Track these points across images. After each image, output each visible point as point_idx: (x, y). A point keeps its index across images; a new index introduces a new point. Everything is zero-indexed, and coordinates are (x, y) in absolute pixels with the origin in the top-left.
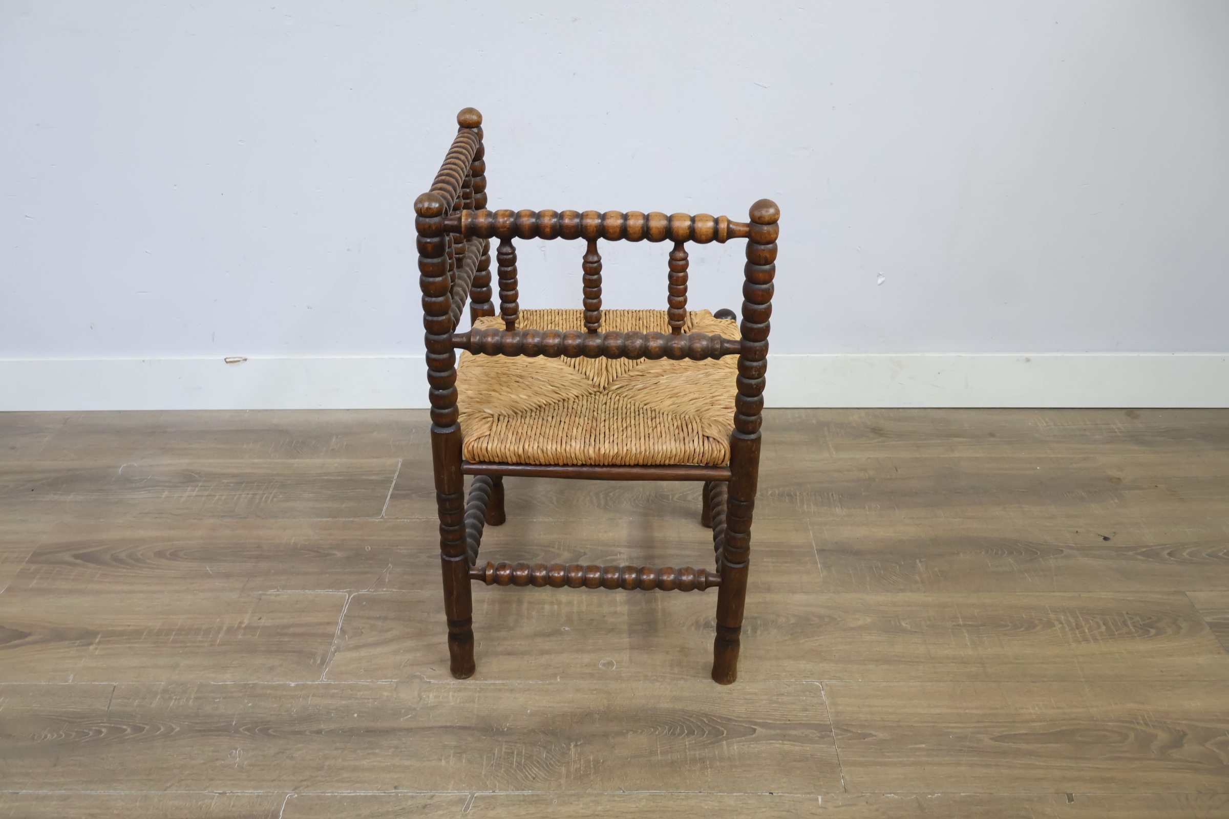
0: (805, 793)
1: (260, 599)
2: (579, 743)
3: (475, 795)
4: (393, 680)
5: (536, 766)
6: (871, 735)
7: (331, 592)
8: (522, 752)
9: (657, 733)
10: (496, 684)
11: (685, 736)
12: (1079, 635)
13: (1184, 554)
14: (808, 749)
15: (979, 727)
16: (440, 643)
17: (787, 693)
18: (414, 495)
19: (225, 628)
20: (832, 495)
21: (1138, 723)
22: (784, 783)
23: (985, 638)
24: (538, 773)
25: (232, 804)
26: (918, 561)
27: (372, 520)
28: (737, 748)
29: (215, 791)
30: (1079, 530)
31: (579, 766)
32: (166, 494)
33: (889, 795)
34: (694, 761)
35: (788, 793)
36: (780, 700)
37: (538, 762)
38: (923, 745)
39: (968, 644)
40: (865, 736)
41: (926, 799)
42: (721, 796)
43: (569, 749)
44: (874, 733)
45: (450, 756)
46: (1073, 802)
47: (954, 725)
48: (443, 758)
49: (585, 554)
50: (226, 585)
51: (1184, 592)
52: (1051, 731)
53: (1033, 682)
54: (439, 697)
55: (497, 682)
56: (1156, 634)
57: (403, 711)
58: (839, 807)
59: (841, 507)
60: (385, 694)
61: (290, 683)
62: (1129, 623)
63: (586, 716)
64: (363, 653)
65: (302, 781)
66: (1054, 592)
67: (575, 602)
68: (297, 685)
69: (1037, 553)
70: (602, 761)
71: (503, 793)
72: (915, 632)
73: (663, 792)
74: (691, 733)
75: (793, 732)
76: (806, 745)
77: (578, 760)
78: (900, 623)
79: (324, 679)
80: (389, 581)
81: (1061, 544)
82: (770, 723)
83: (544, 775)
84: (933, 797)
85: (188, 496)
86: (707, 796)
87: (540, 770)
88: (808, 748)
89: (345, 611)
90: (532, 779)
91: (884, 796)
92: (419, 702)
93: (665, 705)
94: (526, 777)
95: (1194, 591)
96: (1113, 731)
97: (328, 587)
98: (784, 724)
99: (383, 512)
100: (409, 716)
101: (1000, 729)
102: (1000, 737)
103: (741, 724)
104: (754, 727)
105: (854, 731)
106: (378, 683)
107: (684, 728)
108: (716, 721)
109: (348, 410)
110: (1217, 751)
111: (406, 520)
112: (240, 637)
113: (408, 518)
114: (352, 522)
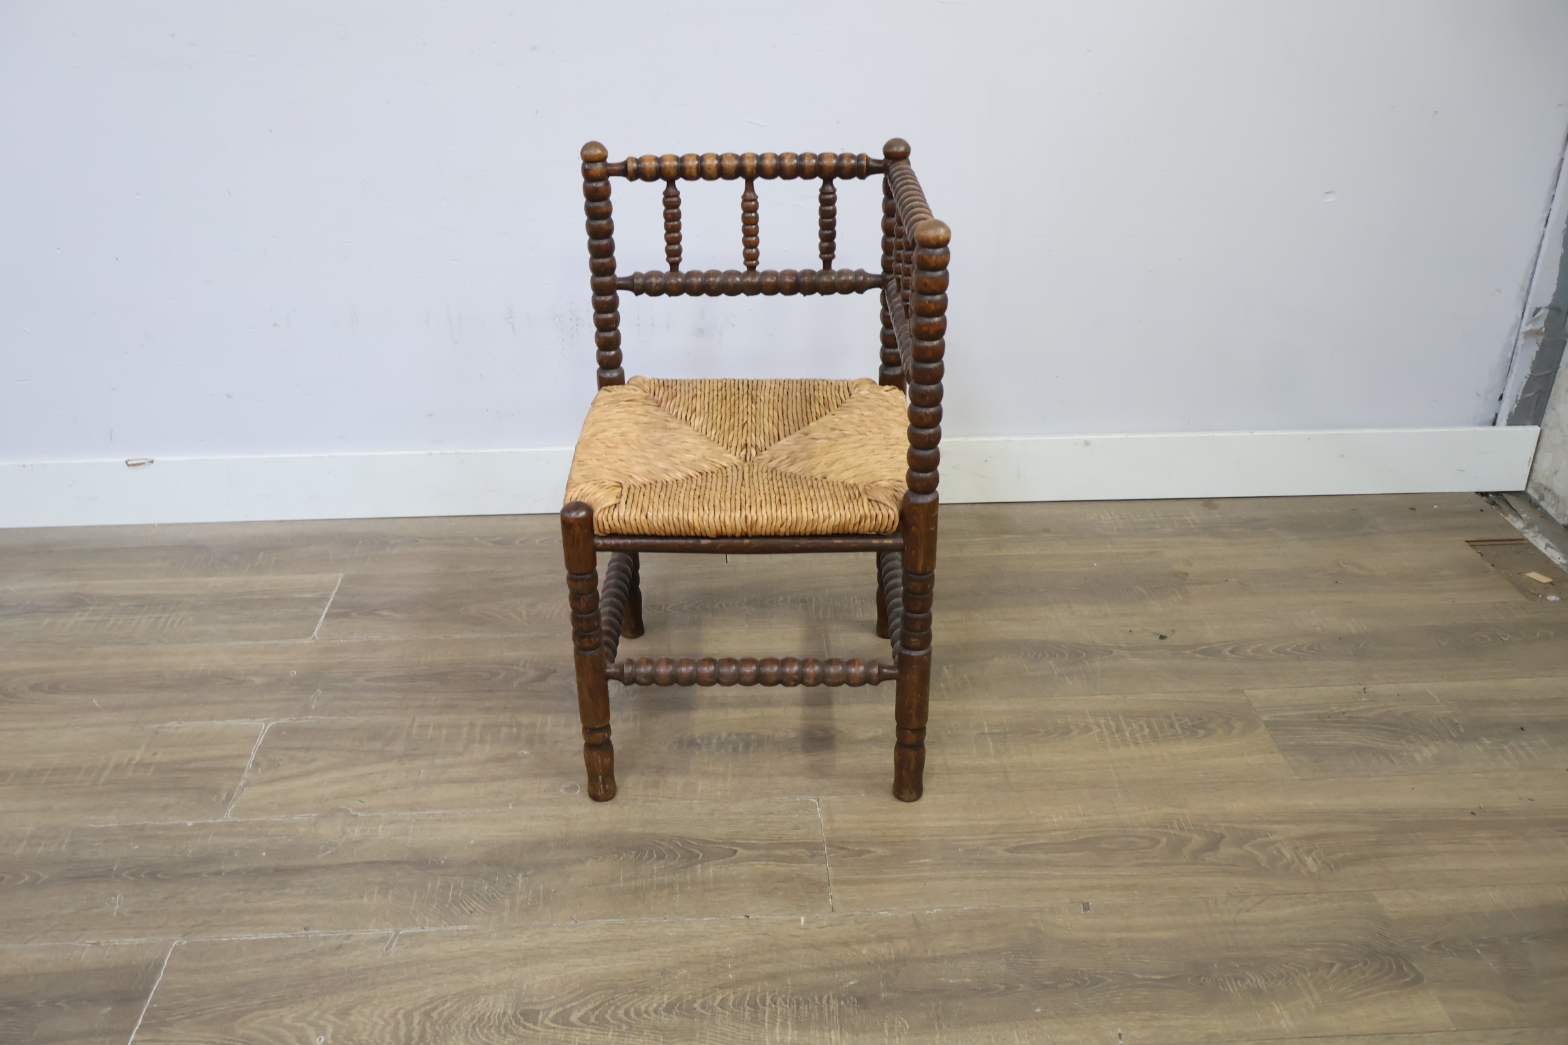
0: (786, 915)
1: (157, 733)
2: (529, 873)
3: (401, 933)
4: (313, 815)
5: (475, 900)
6: (869, 852)
7: (244, 722)
8: (460, 885)
9: (621, 859)
10: (435, 814)
11: (653, 861)
12: (1118, 739)
13: (1249, 651)
14: (795, 868)
15: (994, 839)
16: (372, 773)
17: (777, 811)
18: (354, 614)
19: (111, 766)
21: (1172, 828)
22: (763, 905)
23: (1012, 746)
24: (477, 906)
25: (107, 953)
26: (945, 668)
27: (301, 641)
28: (713, 871)
29: (87, 942)
30: (1132, 629)
31: (526, 897)
32: (47, 620)
33: (881, 913)
34: (661, 887)
35: (766, 915)
36: (768, 819)
37: (478, 895)
38: (927, 860)
39: (992, 753)
40: (861, 853)
41: (923, 914)
42: (689, 922)
43: (516, 881)
44: (872, 849)
45: (374, 893)
46: (1088, 911)
47: (964, 838)
48: (366, 895)
49: (555, 671)
50: (116, 719)
51: (1243, 690)
52: (1074, 839)
53: (1060, 790)
54: (365, 831)
55: (437, 812)
56: (1205, 736)
57: (322, 847)
58: (823, 927)
60: (302, 829)
61: (187, 822)
62: (1177, 725)
63: (541, 845)
64: (279, 786)
65: (194, 926)
66: (1096, 695)
67: (539, 724)
68: (195, 825)
69: (1083, 655)
70: (553, 891)
71: (434, 929)
73: (622, 921)
74: (661, 857)
75: (780, 852)
76: (793, 865)
77: (526, 891)
79: (228, 816)
80: (316, 708)
81: (1111, 645)
82: (754, 844)
83: (483, 909)
84: (932, 913)
85: (76, 622)
86: (673, 922)
87: (480, 903)
88: (795, 867)
89: (260, 742)
90: (469, 913)
91: (877, 914)
92: (341, 837)
93: (634, 829)
94: (463, 911)
95: (1254, 689)
96: (1142, 837)
97: (242, 717)
98: (770, 844)
99: (315, 634)
100: (329, 852)
101: (1018, 840)
102: (1014, 848)
103: (720, 846)
104: (735, 848)
105: (850, 848)
106: (294, 818)
107: (654, 852)
108: (692, 844)
109: (282, 521)
110: (1256, 853)
111: (342, 641)
112: (129, 774)
113: (344, 639)
114: (276, 644)
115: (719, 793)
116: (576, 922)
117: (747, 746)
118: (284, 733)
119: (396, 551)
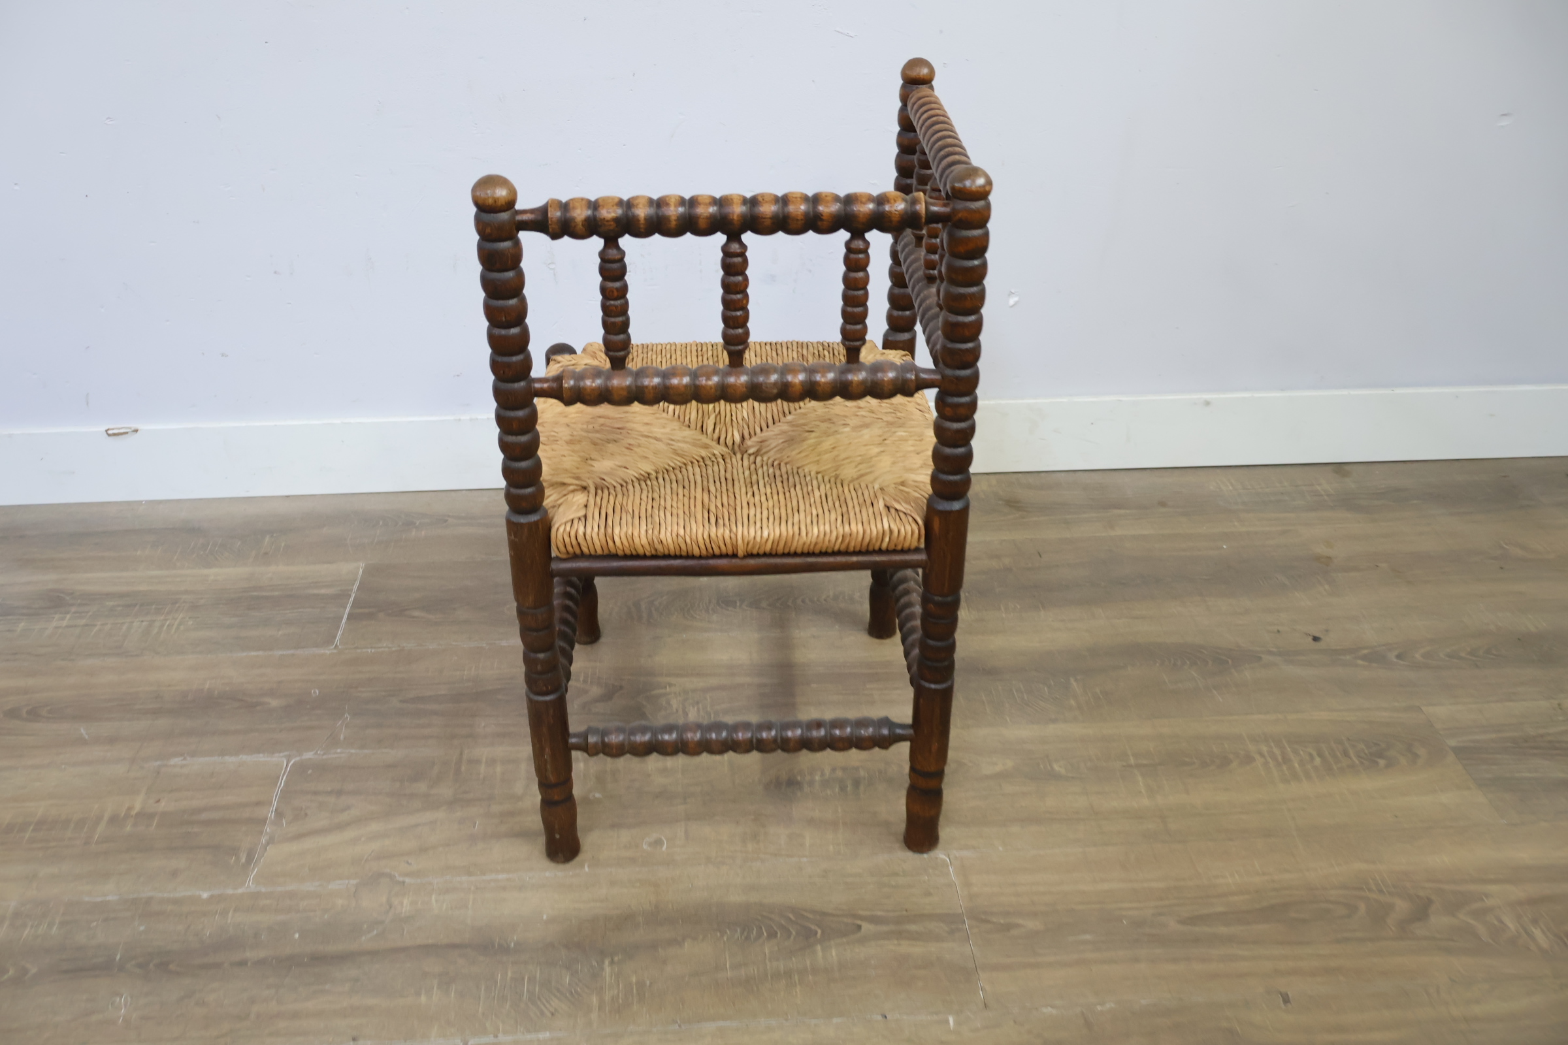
0: (932, 1013)
1: (158, 773)
2: (616, 959)
4: (351, 882)
5: (556, 996)
6: (1018, 925)
7: (261, 758)
8: (535, 977)
9: (725, 938)
10: (498, 879)
11: (764, 940)
12: (1286, 772)
13: (1417, 656)
14: (933, 949)
15: (1161, 907)
16: (418, 824)
17: (902, 869)
18: (381, 615)
19: (106, 817)
21: (1369, 890)
22: (902, 1000)
23: (1165, 782)
24: (559, 1005)
26: (1072, 680)
27: (321, 651)
28: (836, 953)
30: (1280, 628)
31: (616, 992)
32: (22, 625)
33: (1044, 1009)
34: (777, 975)
35: (907, 1015)
36: (893, 883)
37: (558, 990)
38: (1088, 936)
39: (1143, 791)
40: (1009, 927)
41: (1094, 1011)
42: (816, 1024)
43: (603, 969)
44: (1021, 922)
45: (433, 988)
46: (1289, 1005)
47: (1127, 905)
48: (423, 992)
50: (109, 754)
51: (1419, 707)
52: (1256, 906)
53: (1230, 840)
54: (416, 903)
55: (500, 877)
56: (1388, 766)
57: (365, 926)
58: (977, 1030)
60: (340, 902)
61: (202, 893)
62: (1351, 753)
63: (625, 919)
64: (308, 843)
66: (1252, 713)
68: (212, 896)
69: (1228, 662)
70: (648, 983)
71: (510, 1038)
72: (1073, 778)
73: (735, 1023)
74: (772, 935)
75: (912, 927)
76: (930, 944)
77: (615, 983)
78: (1051, 767)
79: (250, 886)
80: (345, 739)
81: (1258, 649)
82: (881, 916)
83: (567, 1009)
84: (1104, 1008)
85: (55, 628)
86: (796, 1025)
87: (561, 1001)
88: (933, 947)
89: (282, 785)
90: (550, 1015)
91: (1038, 1011)
92: (388, 911)
93: (736, 897)
94: (542, 1013)
95: (1432, 705)
96: (1336, 903)
97: (258, 750)
98: (898, 916)
99: (337, 641)
100: (375, 932)
101: (1191, 908)
102: (1189, 918)
103: (841, 919)
104: (859, 922)
105: (994, 920)
106: (330, 887)
107: (763, 928)
108: (807, 917)
109: (288, 496)
110: (1472, 922)
111: (369, 650)
112: (128, 828)
113: (372, 648)
114: (293, 655)
115: (831, 848)
116: (680, 1026)
117: (857, 783)
118: (310, 772)
119: (423, 533)
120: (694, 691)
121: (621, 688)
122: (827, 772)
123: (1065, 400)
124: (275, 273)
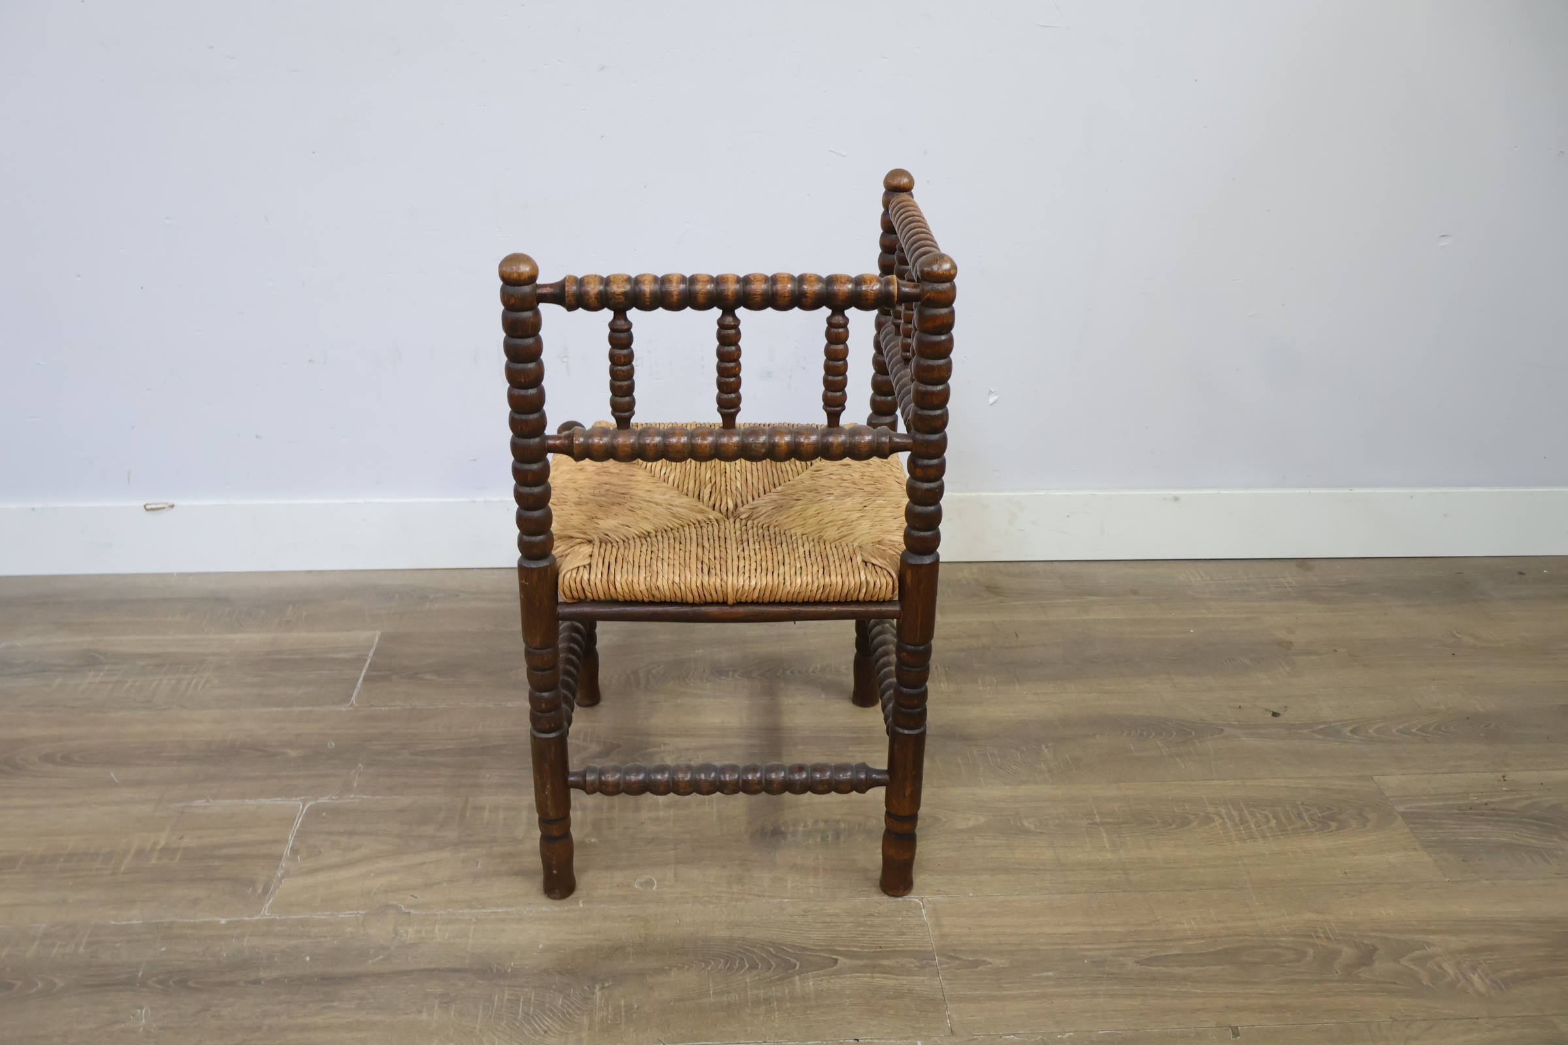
0: (902, 1039)
1: (182, 813)
2: (606, 985)
4: (359, 912)
5: (548, 1016)
6: (985, 962)
7: (279, 801)
8: (530, 999)
9: (709, 968)
10: (497, 912)
11: (746, 970)
12: (1243, 832)
13: (1371, 731)
14: (905, 982)
15: (1121, 948)
16: (425, 863)
17: (878, 913)
18: (395, 677)
19: (132, 851)
20: (936, 667)
21: (1317, 937)
22: (874, 1025)
23: (1128, 838)
24: (552, 1025)
27: (339, 708)
28: (813, 984)
30: (1242, 704)
31: (605, 1013)
32: (58, 681)
33: (1007, 1037)
34: (757, 1002)
35: (878, 1039)
36: (868, 922)
37: (551, 1011)
38: (1051, 973)
39: (1107, 846)
40: (976, 964)
41: (1054, 1039)
43: (594, 994)
44: (988, 959)
45: (434, 1007)
46: (1238, 1038)
47: (1089, 947)
48: (425, 1010)
50: (137, 796)
51: (1371, 777)
52: (1211, 950)
53: (1187, 891)
54: (420, 932)
55: (500, 910)
56: (1339, 828)
57: (372, 952)
59: (948, 682)
60: (349, 929)
61: (220, 919)
62: (1305, 816)
63: (616, 950)
64: (321, 877)
66: (1213, 780)
68: (230, 924)
69: (1191, 733)
70: (636, 1006)
72: (1041, 833)
74: (754, 967)
75: (886, 962)
76: (902, 977)
77: (605, 1006)
78: (1021, 823)
79: (266, 913)
80: (358, 786)
81: (1220, 722)
82: (856, 952)
83: (559, 1028)
84: (1062, 1038)
85: (89, 684)
87: (554, 1021)
88: (905, 980)
89: (298, 825)
90: (543, 1033)
91: (1002, 1039)
92: (393, 938)
93: (721, 933)
94: (536, 1031)
95: (1384, 775)
96: (1287, 948)
97: (276, 795)
98: (874, 952)
99: (353, 699)
100: (381, 957)
101: (1148, 950)
102: (1147, 959)
103: (819, 954)
104: (835, 957)
105: (963, 957)
106: (340, 916)
107: (745, 961)
108: (787, 951)
109: (310, 571)
110: (1415, 968)
111: (383, 708)
112: (153, 862)
113: (385, 706)
114: (312, 711)
115: (811, 891)
117: (837, 834)
119: (436, 606)
120: (687, 750)
121: (619, 746)
122: (810, 823)
123: (1042, 493)
124: (310, 361)
